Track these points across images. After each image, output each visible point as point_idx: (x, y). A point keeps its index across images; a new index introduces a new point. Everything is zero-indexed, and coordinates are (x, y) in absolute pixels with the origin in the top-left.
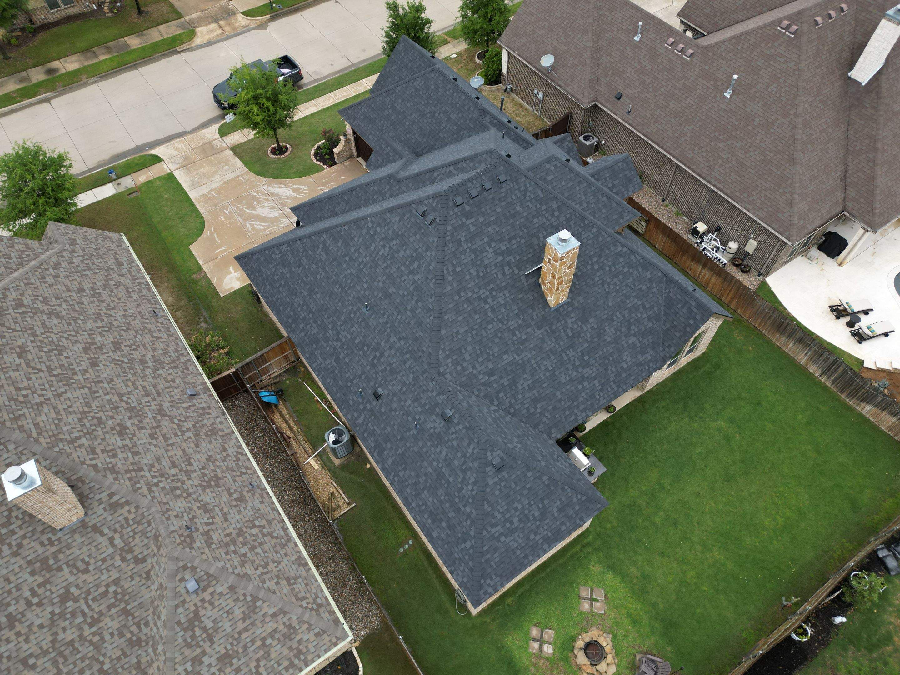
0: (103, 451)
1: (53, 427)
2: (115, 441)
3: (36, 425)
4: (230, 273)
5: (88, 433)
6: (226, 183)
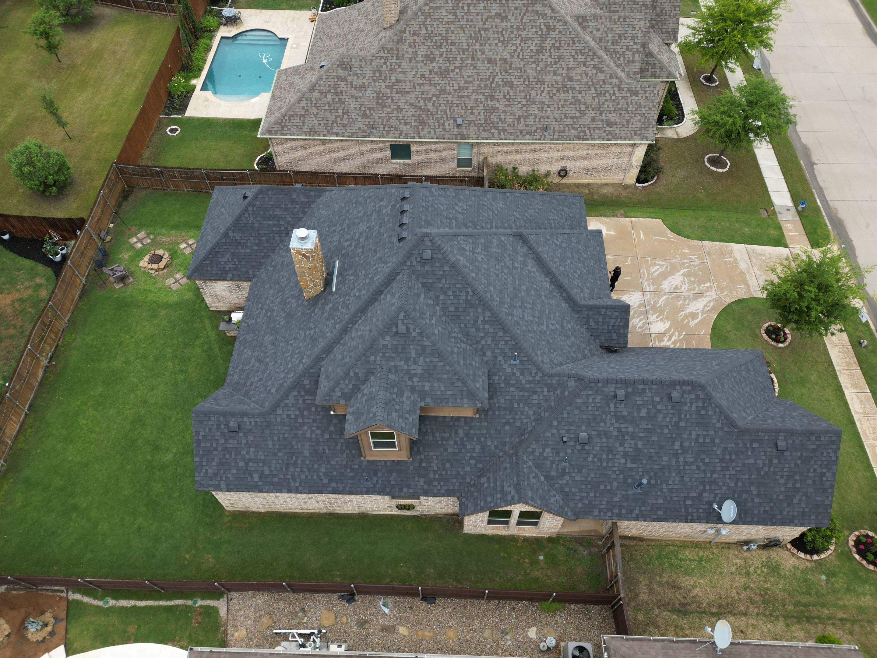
0: (415, 40)
1: (437, 17)
2: (422, 51)
3: (439, 7)
4: (607, 230)
5: (430, 37)
6: (742, 273)
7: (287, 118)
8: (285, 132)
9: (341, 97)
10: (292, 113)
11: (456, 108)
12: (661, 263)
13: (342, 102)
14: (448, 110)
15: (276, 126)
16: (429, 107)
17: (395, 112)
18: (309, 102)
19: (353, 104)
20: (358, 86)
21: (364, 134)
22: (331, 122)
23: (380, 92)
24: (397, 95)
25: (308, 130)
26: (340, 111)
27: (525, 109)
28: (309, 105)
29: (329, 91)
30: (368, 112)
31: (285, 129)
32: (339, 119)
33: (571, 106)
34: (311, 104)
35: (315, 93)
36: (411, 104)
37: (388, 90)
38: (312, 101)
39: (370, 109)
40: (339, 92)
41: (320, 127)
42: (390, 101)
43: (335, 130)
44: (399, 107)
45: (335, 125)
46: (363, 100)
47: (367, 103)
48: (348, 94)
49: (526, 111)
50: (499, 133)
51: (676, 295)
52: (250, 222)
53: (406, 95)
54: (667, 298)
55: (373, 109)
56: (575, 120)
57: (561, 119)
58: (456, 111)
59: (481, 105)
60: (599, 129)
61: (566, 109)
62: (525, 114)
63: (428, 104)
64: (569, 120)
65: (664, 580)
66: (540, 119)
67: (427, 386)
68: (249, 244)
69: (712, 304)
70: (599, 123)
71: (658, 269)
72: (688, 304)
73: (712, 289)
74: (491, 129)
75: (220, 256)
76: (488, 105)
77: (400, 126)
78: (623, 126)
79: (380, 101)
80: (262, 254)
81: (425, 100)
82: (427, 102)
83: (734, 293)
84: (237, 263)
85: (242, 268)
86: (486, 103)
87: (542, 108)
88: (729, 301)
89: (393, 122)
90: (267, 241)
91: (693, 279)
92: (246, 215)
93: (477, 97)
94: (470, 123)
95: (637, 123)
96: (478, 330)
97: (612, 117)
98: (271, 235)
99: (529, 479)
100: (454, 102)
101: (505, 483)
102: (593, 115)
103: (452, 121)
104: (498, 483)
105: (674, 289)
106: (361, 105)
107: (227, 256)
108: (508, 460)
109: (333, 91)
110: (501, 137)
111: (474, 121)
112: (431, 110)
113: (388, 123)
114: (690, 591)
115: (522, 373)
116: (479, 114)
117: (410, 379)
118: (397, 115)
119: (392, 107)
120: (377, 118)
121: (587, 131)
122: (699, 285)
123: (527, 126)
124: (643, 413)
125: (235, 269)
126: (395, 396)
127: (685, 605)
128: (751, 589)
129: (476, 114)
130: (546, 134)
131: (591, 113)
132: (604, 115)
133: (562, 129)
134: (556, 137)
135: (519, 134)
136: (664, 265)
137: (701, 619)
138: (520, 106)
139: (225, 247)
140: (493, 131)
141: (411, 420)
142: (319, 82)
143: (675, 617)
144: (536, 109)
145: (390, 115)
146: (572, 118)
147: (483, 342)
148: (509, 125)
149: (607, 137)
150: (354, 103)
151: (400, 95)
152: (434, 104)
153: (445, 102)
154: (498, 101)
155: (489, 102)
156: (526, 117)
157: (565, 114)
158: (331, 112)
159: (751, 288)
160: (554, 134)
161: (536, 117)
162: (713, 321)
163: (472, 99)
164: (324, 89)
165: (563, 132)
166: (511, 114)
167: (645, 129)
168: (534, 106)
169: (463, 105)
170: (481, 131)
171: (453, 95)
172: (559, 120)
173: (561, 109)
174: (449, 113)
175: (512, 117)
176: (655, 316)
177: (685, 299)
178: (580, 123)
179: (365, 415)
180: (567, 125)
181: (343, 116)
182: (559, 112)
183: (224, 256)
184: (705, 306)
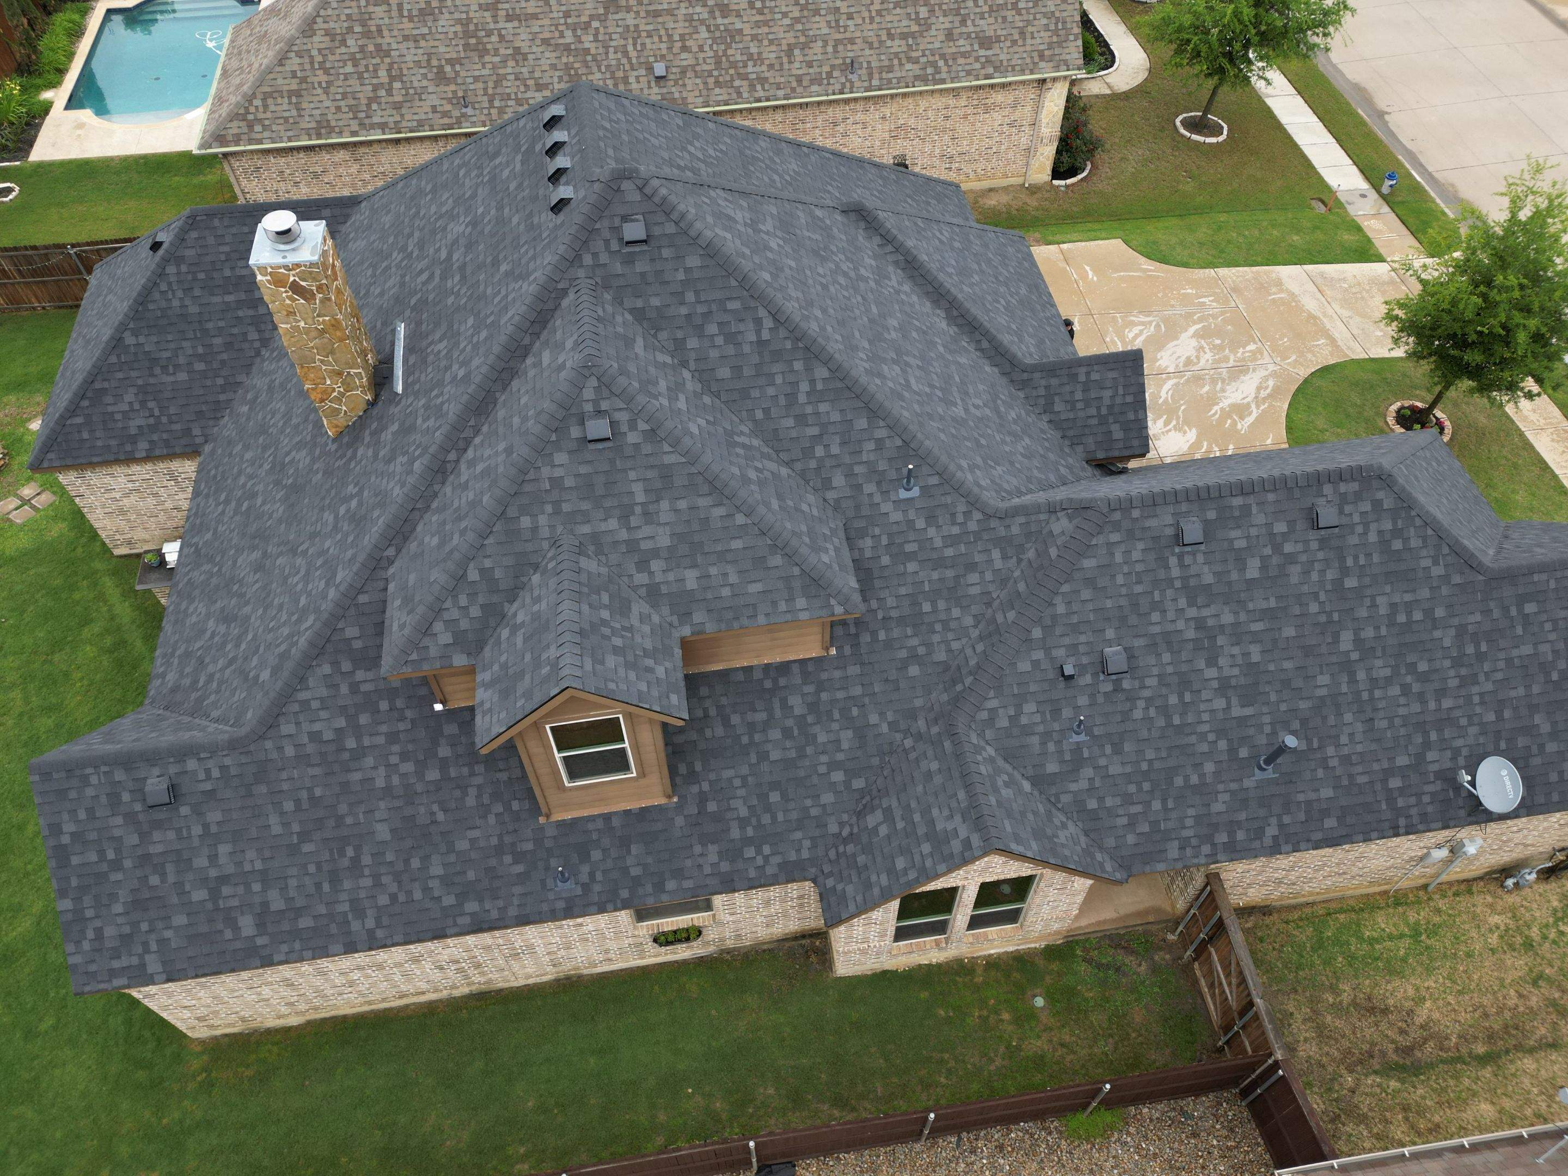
6: (1312, 317)
7: (257, 102)
8: (258, 136)
9: (379, 40)
10: (268, 89)
11: (648, 41)
12: (1142, 318)
13: (381, 52)
14: (630, 48)
15: (235, 124)
16: (587, 45)
17: (511, 63)
18: (307, 60)
19: (412, 55)
20: (415, 13)
21: (446, 121)
22: (364, 101)
23: (469, 20)
24: (509, 25)
25: (313, 125)
26: (382, 73)
27: (799, 27)
28: (307, 66)
29: (350, 30)
30: (448, 69)
31: (258, 128)
32: (382, 93)
33: (898, 11)
34: (312, 63)
35: (316, 39)
36: (545, 42)
37: (487, 14)
38: (311, 57)
39: (450, 62)
40: (373, 29)
41: (339, 116)
42: (494, 38)
43: (376, 120)
44: (517, 50)
45: (374, 106)
46: (432, 43)
47: (442, 49)
48: (395, 33)
49: (803, 31)
50: (752, 87)
51: (1193, 376)
52: (176, 303)
53: (530, 22)
54: (1177, 385)
55: (458, 61)
56: (910, 41)
57: (881, 42)
58: (649, 46)
59: (703, 28)
60: (964, 55)
61: (888, 18)
62: (802, 39)
63: (584, 38)
64: (897, 42)
65: (1346, 998)
66: (835, 47)
67: (691, 579)
68: (182, 360)
69: (1271, 383)
70: (961, 42)
71: (1141, 331)
72: (1223, 390)
73: (1262, 354)
74: (732, 80)
75: (109, 399)
76: (717, 26)
77: (528, 95)
78: (1014, 42)
79: (473, 41)
80: (220, 381)
81: (574, 30)
82: (579, 32)
83: (1309, 356)
84: (157, 413)
85: (171, 422)
86: (712, 22)
87: (837, 21)
88: (1304, 372)
89: (510, 86)
90: (228, 346)
91: (1218, 342)
92: (164, 287)
93: (691, 11)
94: (683, 72)
95: (1042, 34)
96: (801, 419)
97: (988, 26)
98: (235, 331)
99: (996, 790)
100: (642, 27)
101: (935, 812)
102: (948, 25)
103: (643, 72)
104: (917, 817)
105: (1186, 365)
106: (429, 55)
107: (129, 397)
108: (930, 753)
109: (358, 29)
110: (757, 95)
111: (693, 66)
112: (593, 51)
113: (499, 90)
114: (1410, 1012)
115: (931, 519)
116: (701, 48)
117: (643, 565)
118: (517, 70)
119: (502, 51)
120: (470, 80)
121: (941, 63)
122: (1234, 350)
123: (810, 65)
124: (1253, 572)
125: (153, 428)
126: (605, 614)
127: (1407, 1051)
128: (1550, 981)
129: (695, 49)
130: (854, 77)
131: (942, 22)
132: (969, 23)
133: (886, 63)
134: (875, 82)
135: (794, 84)
136: (1150, 323)
137: (1457, 1077)
138: (787, 21)
139: (120, 375)
140: (737, 83)
141: (660, 671)
142: (322, 13)
143: (1394, 1084)
144: (823, 25)
145: (501, 71)
146: (904, 36)
147: (819, 451)
148: (771, 66)
149: (983, 72)
150: (413, 51)
151: (516, 24)
152: (596, 35)
153: (620, 30)
154: (739, 16)
155: (720, 21)
156: (804, 47)
157: (888, 30)
158: (361, 77)
159: (1340, 343)
160: (870, 76)
161: (825, 43)
162: (1284, 414)
163: (680, 18)
164: (338, 27)
165: (890, 69)
166: (771, 42)
167: (1060, 44)
168: (817, 18)
169: (662, 32)
170: (711, 86)
171: (637, 13)
172: (876, 45)
173: (878, 19)
174: (633, 54)
175: (773, 48)
176: (1160, 423)
177: (1213, 381)
178: (921, 47)
179: (528, 677)
180: (896, 54)
181: (390, 83)
182: (875, 26)
183: (119, 397)
184: (1259, 389)
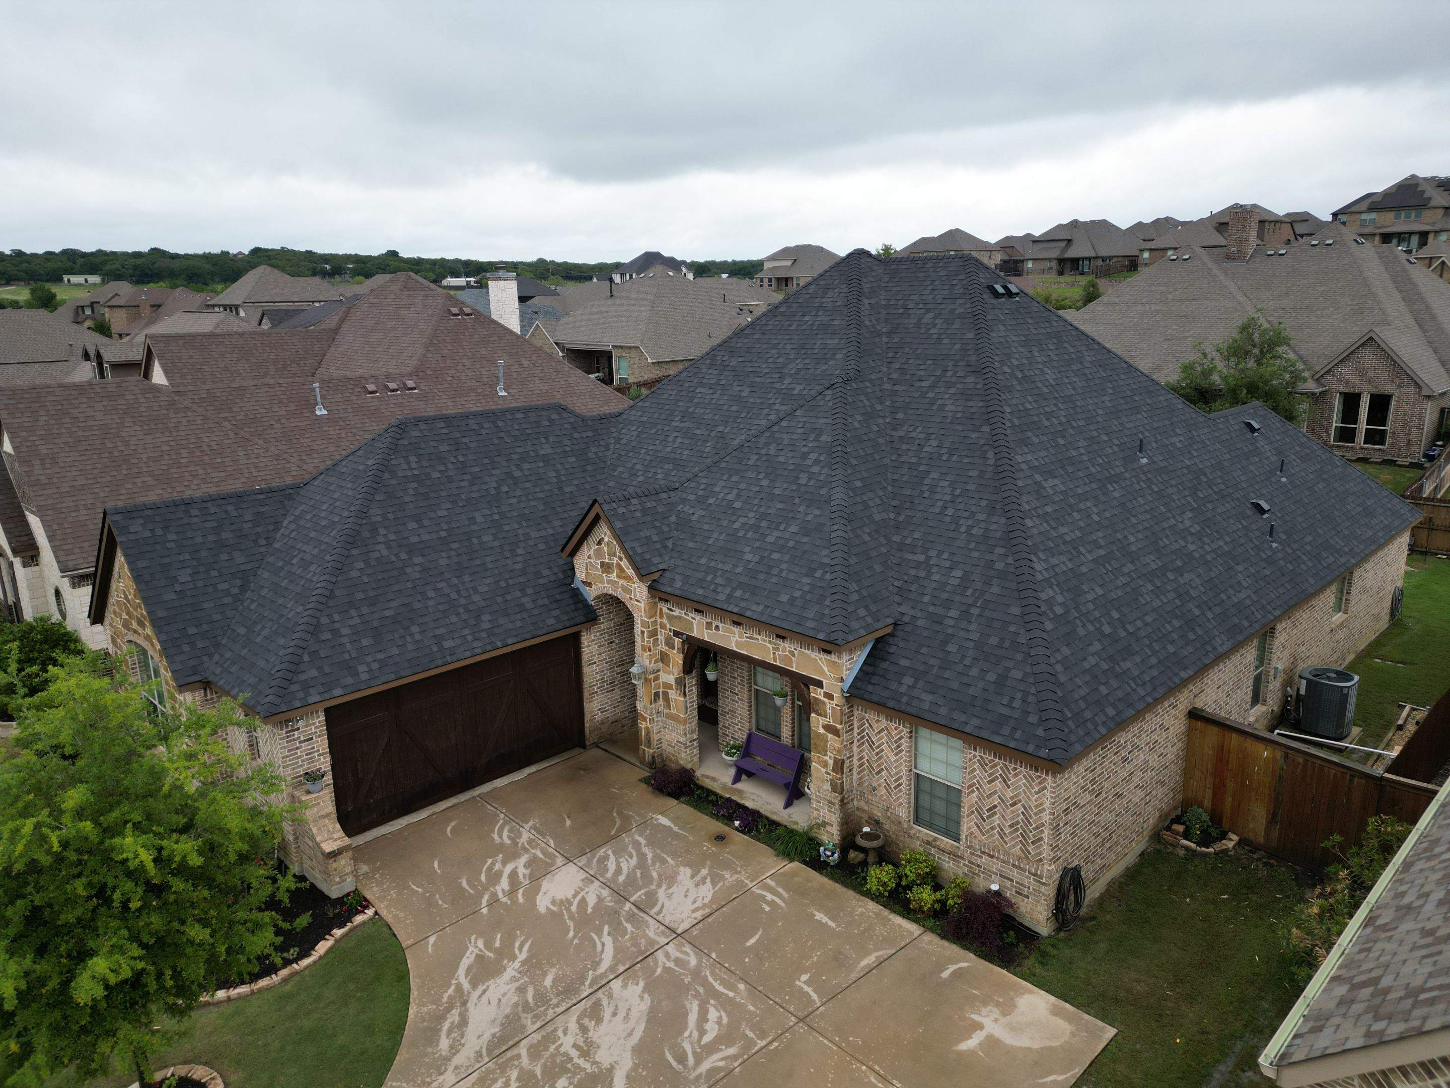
4: (992, 1043)
